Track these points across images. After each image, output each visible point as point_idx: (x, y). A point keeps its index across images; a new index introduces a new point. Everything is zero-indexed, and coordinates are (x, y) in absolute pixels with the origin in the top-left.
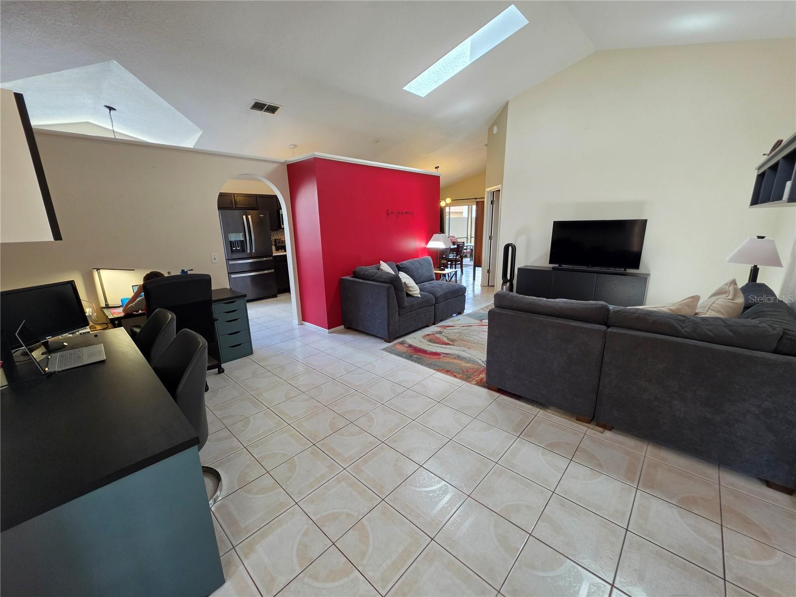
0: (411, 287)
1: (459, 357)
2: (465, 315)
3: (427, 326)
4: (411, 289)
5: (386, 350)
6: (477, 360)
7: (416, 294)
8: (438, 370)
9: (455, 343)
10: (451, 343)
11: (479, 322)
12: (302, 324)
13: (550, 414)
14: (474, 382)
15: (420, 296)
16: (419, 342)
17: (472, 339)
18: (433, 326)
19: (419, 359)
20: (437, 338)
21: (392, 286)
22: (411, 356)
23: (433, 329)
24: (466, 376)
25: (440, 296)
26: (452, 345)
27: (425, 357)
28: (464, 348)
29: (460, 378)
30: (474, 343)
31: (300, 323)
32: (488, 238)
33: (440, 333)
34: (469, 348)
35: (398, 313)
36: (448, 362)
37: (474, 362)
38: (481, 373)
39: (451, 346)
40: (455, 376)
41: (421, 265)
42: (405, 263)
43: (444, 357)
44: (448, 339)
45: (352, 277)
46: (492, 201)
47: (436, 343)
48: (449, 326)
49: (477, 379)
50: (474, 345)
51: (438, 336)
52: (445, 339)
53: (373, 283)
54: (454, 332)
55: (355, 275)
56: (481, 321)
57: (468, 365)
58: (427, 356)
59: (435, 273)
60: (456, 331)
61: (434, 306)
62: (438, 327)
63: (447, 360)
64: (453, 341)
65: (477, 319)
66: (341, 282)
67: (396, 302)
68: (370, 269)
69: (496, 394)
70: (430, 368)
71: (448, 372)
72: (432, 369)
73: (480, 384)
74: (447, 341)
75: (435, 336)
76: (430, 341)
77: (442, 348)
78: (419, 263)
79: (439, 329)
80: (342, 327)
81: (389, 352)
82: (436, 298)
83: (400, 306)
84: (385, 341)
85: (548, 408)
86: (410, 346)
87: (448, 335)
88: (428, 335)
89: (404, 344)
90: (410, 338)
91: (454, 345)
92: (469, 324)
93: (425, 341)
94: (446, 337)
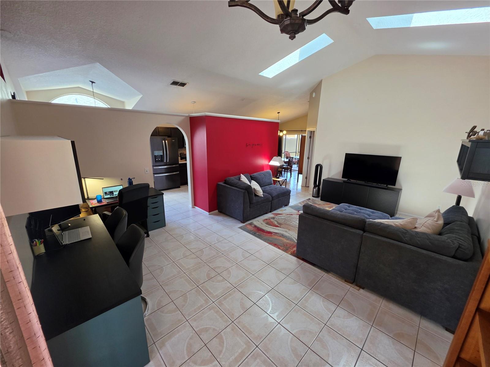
0: (258, 191)
1: (282, 236)
2: (289, 207)
3: (267, 213)
5: (241, 228)
6: (293, 238)
7: (260, 195)
8: (270, 244)
11: (297, 212)
12: (194, 208)
13: (331, 277)
14: (290, 253)
15: (262, 196)
16: (260, 224)
17: (292, 224)
18: (270, 213)
19: (260, 235)
21: (246, 191)
22: (255, 233)
23: (270, 215)
24: (285, 248)
25: (275, 196)
26: (279, 227)
27: (263, 234)
28: (286, 230)
29: (282, 250)
30: (292, 226)
31: (193, 207)
32: (307, 158)
33: (273, 218)
34: (289, 230)
35: (249, 206)
36: (276, 239)
37: (291, 239)
38: (294, 247)
40: (279, 248)
41: (264, 176)
42: (255, 174)
43: (274, 235)
44: (278, 223)
45: (224, 183)
46: (310, 137)
47: (270, 225)
48: (279, 214)
49: (291, 251)
50: (292, 228)
51: (272, 220)
52: (276, 223)
53: (235, 188)
54: (282, 219)
55: (226, 182)
56: (299, 211)
57: (288, 241)
58: (265, 234)
59: (273, 180)
60: (283, 217)
61: (271, 202)
62: (273, 214)
63: (276, 237)
64: (280, 224)
65: (295, 209)
66: (218, 186)
67: (248, 200)
68: (233, 179)
69: (302, 262)
70: (265, 241)
71: (275, 245)
73: (293, 254)
75: (270, 220)
76: (267, 224)
77: (275, 229)
80: (217, 211)
81: (242, 229)
82: (272, 197)
83: (251, 203)
84: (241, 222)
85: (330, 273)
86: (255, 226)
87: (278, 220)
88: (266, 219)
89: (252, 225)
90: (256, 221)
91: (281, 227)
92: (291, 213)
93: (264, 223)
94: (277, 221)
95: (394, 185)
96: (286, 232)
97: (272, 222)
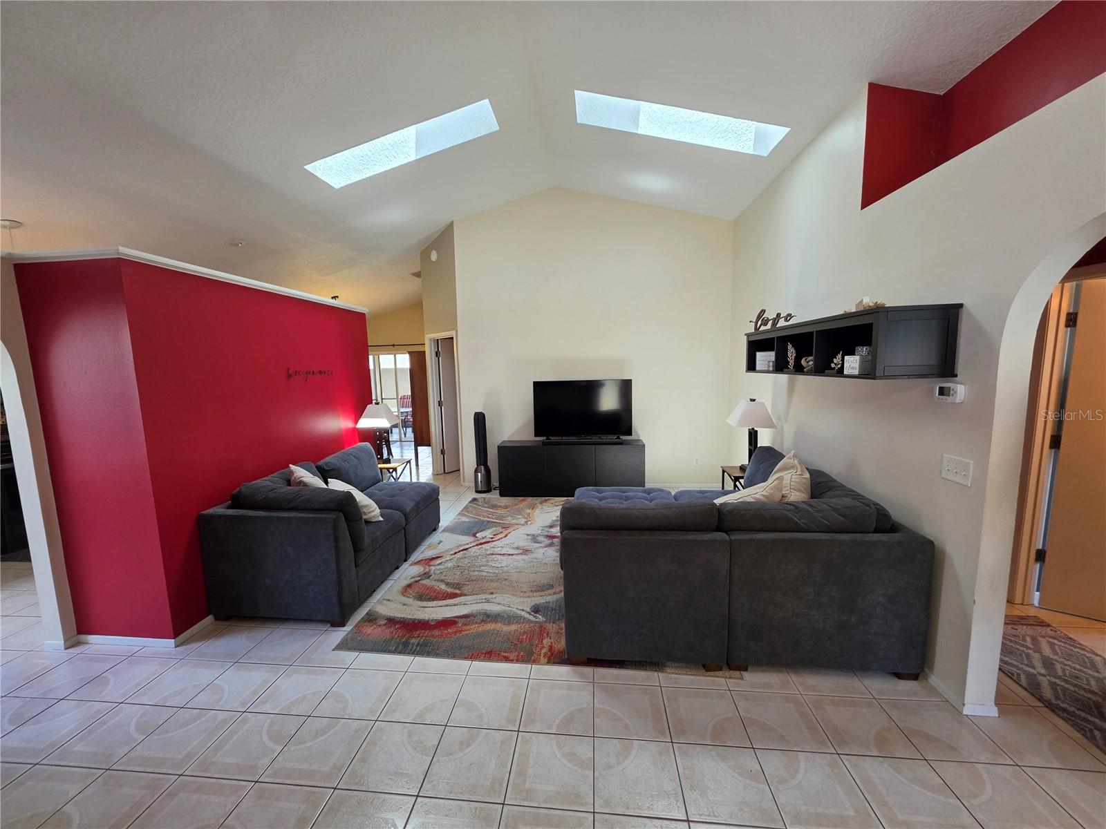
0: (365, 506)
1: (488, 617)
2: (444, 531)
3: (397, 568)
4: (365, 510)
5: (343, 646)
6: (519, 612)
7: (375, 517)
8: (473, 657)
9: (466, 589)
10: (457, 591)
11: (472, 539)
12: (79, 643)
14: (543, 660)
15: (381, 519)
16: (402, 607)
17: (484, 574)
18: (405, 565)
19: (425, 644)
20: (428, 588)
21: (341, 514)
22: (406, 644)
23: (408, 572)
24: (523, 651)
25: (410, 511)
26: (462, 595)
27: (433, 636)
28: (484, 596)
29: (518, 661)
30: (492, 581)
31: (73, 641)
32: (437, 404)
33: (427, 575)
34: (492, 593)
35: (353, 563)
36: (480, 635)
37: (515, 618)
38: (541, 639)
39: (463, 599)
40: (507, 660)
41: (359, 460)
42: (330, 460)
43: (464, 625)
44: (448, 584)
45: (229, 507)
46: (436, 353)
47: (433, 600)
48: (434, 559)
49: (544, 651)
50: (494, 585)
51: (426, 582)
52: (443, 587)
53: (293, 514)
54: (450, 569)
55: (238, 501)
56: (474, 535)
57: (513, 628)
58: (436, 632)
60: (450, 565)
61: (403, 531)
62: (411, 565)
63: (474, 629)
64: (459, 586)
65: (464, 533)
67: (349, 543)
68: (268, 484)
69: (588, 670)
70: (454, 657)
71: (490, 655)
72: (460, 658)
73: (557, 658)
74: (449, 590)
75: (424, 585)
76: (420, 597)
77: (447, 605)
78: (355, 457)
79: (417, 570)
80: (209, 619)
81: (349, 649)
82: (405, 516)
83: (357, 548)
84: (333, 625)
85: (666, 666)
86: (391, 621)
87: (443, 578)
88: (409, 586)
89: (376, 619)
90: (379, 602)
91: (465, 595)
92: (461, 546)
93: (410, 601)
94: (442, 581)
95: (630, 433)
96: (488, 601)
97: (431, 589)
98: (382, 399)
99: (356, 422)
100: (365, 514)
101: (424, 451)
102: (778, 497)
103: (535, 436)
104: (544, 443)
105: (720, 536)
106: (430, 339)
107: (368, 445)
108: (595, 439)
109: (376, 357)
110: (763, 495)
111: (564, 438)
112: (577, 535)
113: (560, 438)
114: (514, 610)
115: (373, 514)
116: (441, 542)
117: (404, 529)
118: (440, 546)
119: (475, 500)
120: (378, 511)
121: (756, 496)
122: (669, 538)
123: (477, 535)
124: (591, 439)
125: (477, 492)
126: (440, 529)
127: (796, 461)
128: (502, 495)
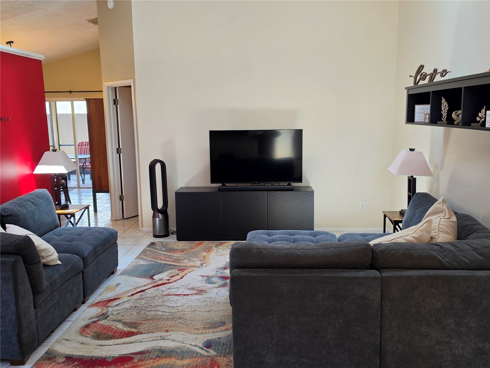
0: (43, 250)
1: (163, 353)
2: (121, 274)
3: (75, 310)
4: (43, 254)
6: (192, 348)
7: (53, 260)
9: (142, 328)
10: (134, 330)
11: (150, 281)
15: (59, 262)
16: (80, 346)
17: (160, 313)
18: (83, 307)
20: (104, 327)
23: (86, 313)
26: (137, 333)
28: (159, 334)
30: (167, 319)
32: (115, 151)
33: (104, 316)
34: (167, 331)
35: (32, 304)
39: (138, 337)
41: (36, 206)
43: (140, 360)
44: (125, 324)
46: (114, 101)
47: (110, 339)
48: (111, 300)
50: (170, 323)
51: (103, 322)
52: (120, 326)
54: (127, 309)
56: (151, 277)
57: (186, 362)
60: (127, 305)
61: (81, 274)
62: (89, 307)
63: (149, 364)
64: (134, 325)
65: (141, 275)
67: (28, 285)
74: (126, 329)
75: (101, 325)
76: (97, 337)
77: (124, 343)
78: (33, 203)
79: (96, 311)
82: (83, 259)
83: (36, 291)
84: (13, 364)
86: (69, 359)
87: (120, 318)
88: (87, 326)
89: (55, 357)
90: (57, 341)
91: (141, 333)
92: (138, 287)
93: (88, 340)
94: (119, 321)
95: (300, 180)
96: (163, 338)
97: (109, 328)
98: (59, 145)
99: (33, 169)
100: (43, 257)
101: (102, 197)
102: (426, 238)
103: (212, 181)
104: (220, 190)
105: (374, 273)
106: (108, 87)
107: (45, 191)
108: (268, 185)
109: (53, 103)
110: (415, 238)
111: (239, 185)
112: (244, 273)
113: (235, 185)
114: (188, 345)
115: (51, 258)
116: (119, 284)
117: (83, 272)
118: (118, 289)
119: (153, 244)
120: (56, 255)
121: (407, 237)
122: (327, 275)
123: (155, 277)
124: (264, 186)
125: (155, 236)
126: (118, 272)
127: (445, 207)
128: (180, 238)
